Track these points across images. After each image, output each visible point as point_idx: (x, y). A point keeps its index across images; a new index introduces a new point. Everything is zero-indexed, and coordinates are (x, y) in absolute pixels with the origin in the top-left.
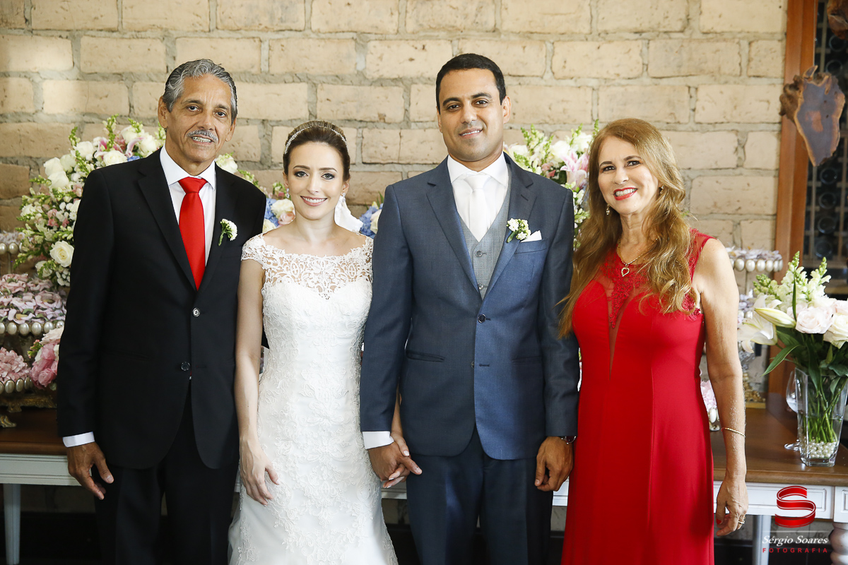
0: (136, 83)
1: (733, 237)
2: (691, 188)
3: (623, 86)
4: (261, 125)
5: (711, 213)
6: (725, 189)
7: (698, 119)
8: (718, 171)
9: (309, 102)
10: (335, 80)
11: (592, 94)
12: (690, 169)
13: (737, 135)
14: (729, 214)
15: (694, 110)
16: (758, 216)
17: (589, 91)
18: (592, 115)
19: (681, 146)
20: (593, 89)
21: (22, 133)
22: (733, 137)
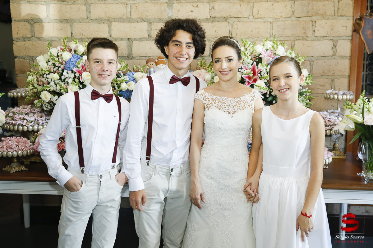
0: (74, 24)
1: (331, 86)
2: (313, 65)
3: (284, 21)
4: (128, 41)
5: (322, 76)
6: (327, 65)
7: (316, 35)
8: (325, 57)
9: (148, 31)
10: (159, 21)
11: (270, 25)
12: (312, 56)
13: (333, 42)
14: (329, 76)
15: (314, 31)
16: (342, 76)
17: (269, 23)
18: (270, 34)
19: (309, 47)
20: (271, 23)
21: (26, 46)
22: (331, 43)
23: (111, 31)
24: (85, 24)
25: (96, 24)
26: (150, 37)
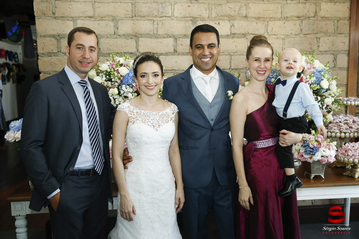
0: (101, 39)
3: (293, 38)
7: (320, 49)
9: (174, 46)
10: (184, 37)
15: (318, 46)
16: (341, 85)
17: (281, 40)
20: (283, 39)
21: (52, 61)
22: (332, 56)
23: (138, 46)
24: (113, 39)
25: (124, 39)
26: (175, 52)
